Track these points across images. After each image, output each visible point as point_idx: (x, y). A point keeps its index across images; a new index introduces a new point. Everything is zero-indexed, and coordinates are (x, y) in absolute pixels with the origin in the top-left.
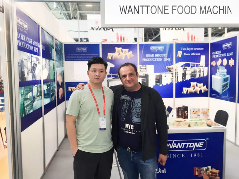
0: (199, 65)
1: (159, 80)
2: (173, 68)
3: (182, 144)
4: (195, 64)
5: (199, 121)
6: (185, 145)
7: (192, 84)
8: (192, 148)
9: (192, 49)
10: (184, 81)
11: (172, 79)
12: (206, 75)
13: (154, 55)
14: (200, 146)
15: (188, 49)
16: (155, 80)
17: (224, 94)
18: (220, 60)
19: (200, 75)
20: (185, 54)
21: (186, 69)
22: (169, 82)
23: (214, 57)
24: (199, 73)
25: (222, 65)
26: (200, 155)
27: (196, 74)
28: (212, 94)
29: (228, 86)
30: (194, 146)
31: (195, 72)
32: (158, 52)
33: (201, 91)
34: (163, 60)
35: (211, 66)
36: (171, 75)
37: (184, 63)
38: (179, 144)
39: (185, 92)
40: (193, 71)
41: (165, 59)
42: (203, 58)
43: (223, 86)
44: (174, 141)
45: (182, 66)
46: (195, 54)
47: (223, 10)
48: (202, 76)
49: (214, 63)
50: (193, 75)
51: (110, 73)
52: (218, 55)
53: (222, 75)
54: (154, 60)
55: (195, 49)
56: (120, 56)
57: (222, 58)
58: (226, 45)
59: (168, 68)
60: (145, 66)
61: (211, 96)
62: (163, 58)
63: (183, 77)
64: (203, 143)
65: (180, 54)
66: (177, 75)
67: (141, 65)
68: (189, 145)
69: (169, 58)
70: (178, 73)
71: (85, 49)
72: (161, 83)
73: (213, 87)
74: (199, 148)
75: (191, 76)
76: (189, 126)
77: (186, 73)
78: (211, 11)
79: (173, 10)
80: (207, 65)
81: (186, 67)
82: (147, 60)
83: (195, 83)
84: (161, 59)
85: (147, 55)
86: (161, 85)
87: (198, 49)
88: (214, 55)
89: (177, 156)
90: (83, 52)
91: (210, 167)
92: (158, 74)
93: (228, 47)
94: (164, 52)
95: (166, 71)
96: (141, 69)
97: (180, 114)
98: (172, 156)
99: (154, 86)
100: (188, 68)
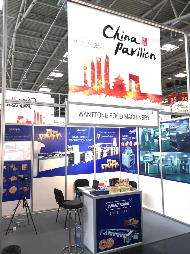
0: (112, 145)
1: (83, 158)
2: (93, 147)
3: (117, 204)
4: (109, 145)
5: (126, 188)
6: (119, 204)
7: (108, 160)
8: (123, 207)
9: (107, 132)
10: (102, 158)
11: (93, 156)
12: (117, 153)
13: (79, 137)
14: (128, 205)
15: (104, 132)
16: (79, 158)
17: (131, 168)
18: (127, 142)
19: (113, 153)
20: (103, 136)
21: (103, 148)
22: (90, 160)
23: (123, 139)
24: (113, 152)
25: (129, 145)
26: (128, 211)
27: (111, 153)
28: (123, 169)
29: (134, 162)
30: (124, 205)
31: (110, 150)
32: (82, 134)
33: (114, 166)
34: (86, 140)
35: (121, 146)
36: (92, 153)
37: (102, 143)
38: (115, 204)
39: (103, 168)
40: (108, 151)
41: (87, 140)
42: (115, 139)
43: (131, 163)
44: (112, 202)
45: (100, 146)
46: (109, 137)
47: (136, 117)
48: (114, 154)
49: (123, 144)
50: (108, 154)
51: (41, 153)
52: (126, 138)
53: (129, 154)
54: (79, 140)
55: (109, 132)
56: (50, 136)
57: (129, 141)
58: (131, 131)
59: (90, 147)
60: (72, 146)
61: (122, 171)
62: (86, 139)
63: (101, 155)
64: (129, 202)
65: (99, 136)
66: (96, 154)
67: (68, 145)
68: (121, 204)
69: (91, 139)
70: (97, 152)
71: (18, 130)
72: (85, 161)
73: (123, 163)
74: (127, 206)
75: (107, 155)
76: (121, 191)
77: (103, 152)
78: (130, 117)
79: (110, 116)
80: (118, 146)
81: (103, 147)
82: (73, 140)
83: (110, 160)
84: (84, 140)
85: (73, 137)
86: (84, 163)
87: (111, 133)
88: (123, 138)
89: (114, 213)
90: (15, 132)
91: (133, 219)
92: (82, 153)
93: (133, 133)
94: (86, 134)
95: (88, 150)
96: (68, 148)
97: (112, 184)
98: (111, 213)
99: (78, 163)
100: (105, 148)
